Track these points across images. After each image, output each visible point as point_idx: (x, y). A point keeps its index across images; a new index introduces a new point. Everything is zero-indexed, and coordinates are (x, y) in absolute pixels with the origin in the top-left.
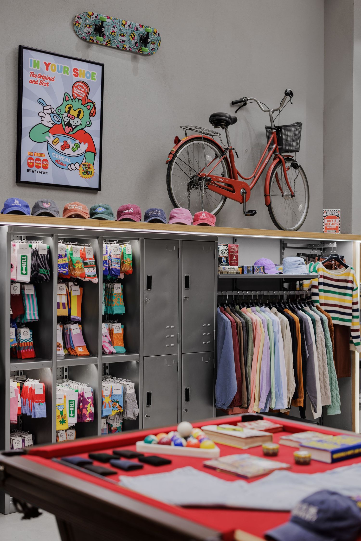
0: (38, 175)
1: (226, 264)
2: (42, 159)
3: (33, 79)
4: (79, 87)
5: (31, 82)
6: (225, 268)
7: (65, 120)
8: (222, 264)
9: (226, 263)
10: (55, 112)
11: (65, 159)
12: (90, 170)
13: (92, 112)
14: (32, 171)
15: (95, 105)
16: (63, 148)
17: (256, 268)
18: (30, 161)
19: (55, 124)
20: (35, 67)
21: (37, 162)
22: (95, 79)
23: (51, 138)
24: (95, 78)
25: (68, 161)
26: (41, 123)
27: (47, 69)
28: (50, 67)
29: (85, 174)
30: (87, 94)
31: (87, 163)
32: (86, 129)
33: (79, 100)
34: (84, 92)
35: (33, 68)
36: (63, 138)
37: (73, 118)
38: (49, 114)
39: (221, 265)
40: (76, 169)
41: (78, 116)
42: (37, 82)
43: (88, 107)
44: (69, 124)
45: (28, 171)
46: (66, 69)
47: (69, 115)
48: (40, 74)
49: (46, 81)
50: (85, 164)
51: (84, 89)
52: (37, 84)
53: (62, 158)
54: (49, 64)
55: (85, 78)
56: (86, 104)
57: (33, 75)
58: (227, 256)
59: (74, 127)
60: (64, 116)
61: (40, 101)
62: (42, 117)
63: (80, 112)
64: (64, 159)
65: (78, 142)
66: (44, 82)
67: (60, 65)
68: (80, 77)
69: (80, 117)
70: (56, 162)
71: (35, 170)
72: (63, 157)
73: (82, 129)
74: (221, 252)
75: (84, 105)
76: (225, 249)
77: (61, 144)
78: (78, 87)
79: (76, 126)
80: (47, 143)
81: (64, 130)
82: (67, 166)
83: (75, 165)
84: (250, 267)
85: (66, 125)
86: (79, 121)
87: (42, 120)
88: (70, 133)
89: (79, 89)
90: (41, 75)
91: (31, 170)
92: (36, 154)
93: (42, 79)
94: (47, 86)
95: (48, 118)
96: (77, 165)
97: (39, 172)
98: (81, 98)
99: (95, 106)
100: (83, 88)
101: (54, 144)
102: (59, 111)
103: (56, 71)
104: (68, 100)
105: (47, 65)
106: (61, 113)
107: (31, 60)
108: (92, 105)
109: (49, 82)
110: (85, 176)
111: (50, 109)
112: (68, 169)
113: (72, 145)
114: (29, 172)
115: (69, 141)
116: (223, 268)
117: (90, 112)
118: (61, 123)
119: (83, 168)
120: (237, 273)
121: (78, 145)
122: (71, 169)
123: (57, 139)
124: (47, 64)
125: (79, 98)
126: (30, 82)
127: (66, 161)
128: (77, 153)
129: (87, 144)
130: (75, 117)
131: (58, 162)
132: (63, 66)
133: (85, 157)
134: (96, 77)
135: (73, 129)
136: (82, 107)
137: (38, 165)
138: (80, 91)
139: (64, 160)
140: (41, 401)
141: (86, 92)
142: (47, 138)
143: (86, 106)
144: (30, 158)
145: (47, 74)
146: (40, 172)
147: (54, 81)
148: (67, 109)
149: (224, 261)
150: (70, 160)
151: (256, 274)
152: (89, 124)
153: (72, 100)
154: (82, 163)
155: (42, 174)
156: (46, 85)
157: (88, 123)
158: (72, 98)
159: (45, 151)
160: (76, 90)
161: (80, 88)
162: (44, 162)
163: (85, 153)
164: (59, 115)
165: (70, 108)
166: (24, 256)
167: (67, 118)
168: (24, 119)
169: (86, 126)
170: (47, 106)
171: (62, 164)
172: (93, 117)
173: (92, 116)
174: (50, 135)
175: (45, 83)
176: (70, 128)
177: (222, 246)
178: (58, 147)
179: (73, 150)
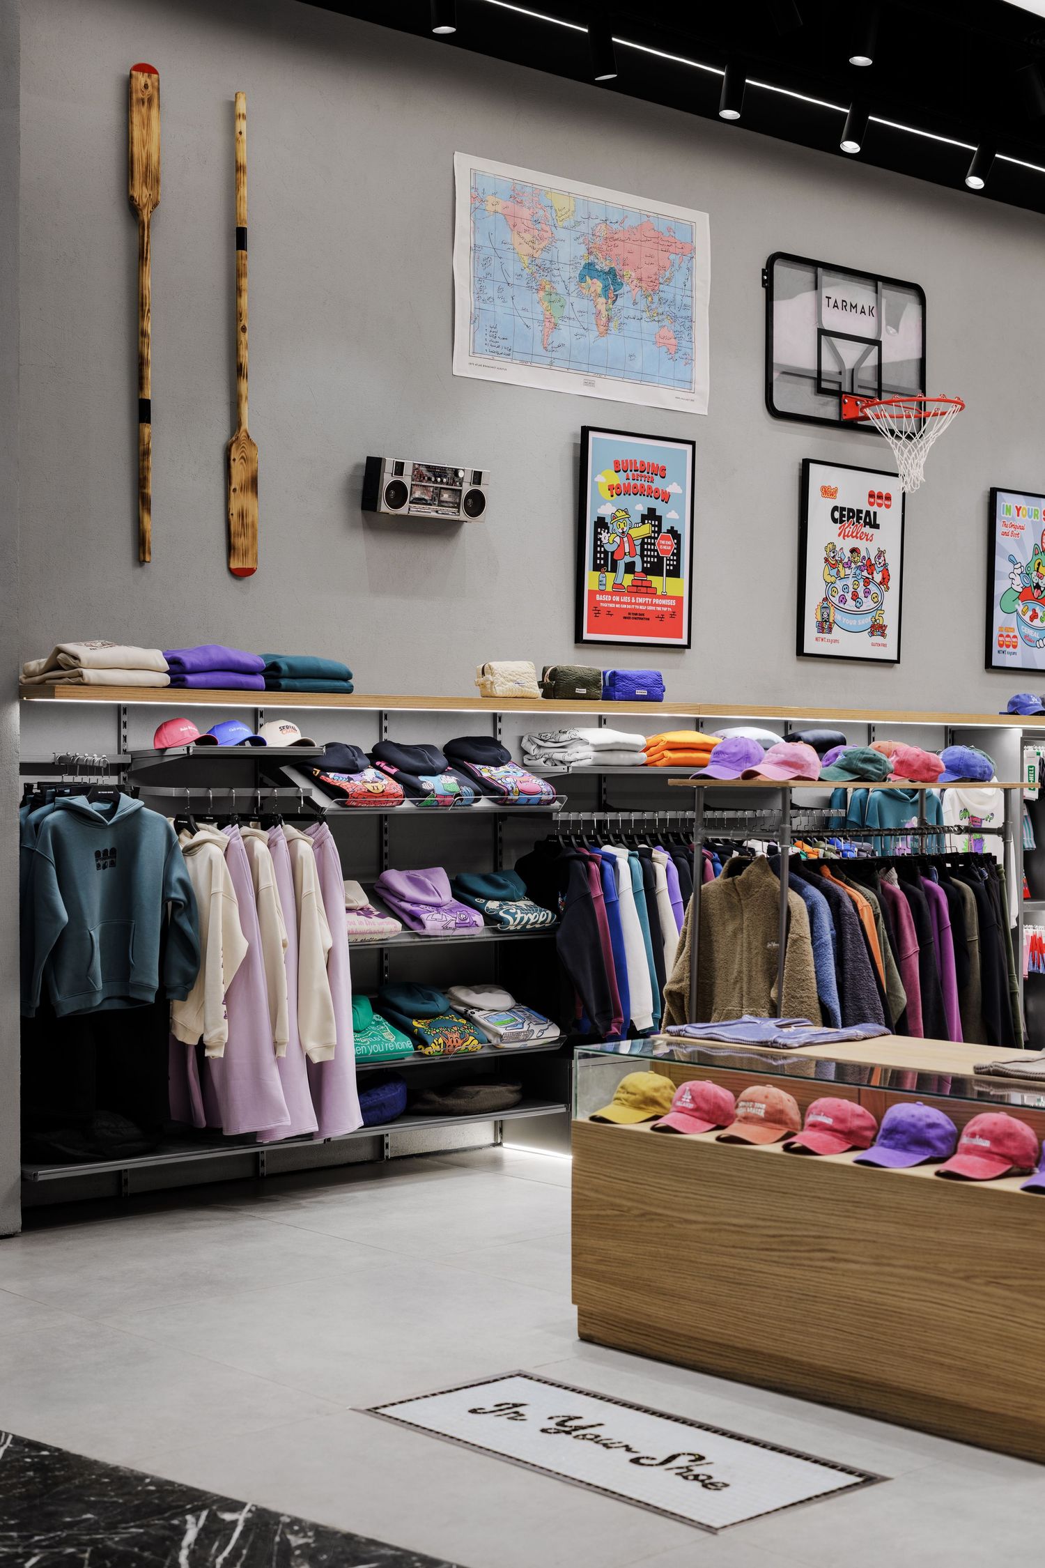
0: (1008, 656)
2: (1012, 634)
3: (1006, 530)
5: (1004, 534)
7: (1034, 580)
10: (1025, 572)
14: (1003, 651)
16: (1032, 618)
18: (1001, 639)
19: (1025, 587)
20: (1007, 514)
21: (1008, 639)
23: (1020, 606)
26: (1012, 587)
27: (1018, 515)
28: (1022, 512)
35: (1005, 515)
36: (1032, 605)
37: (1041, 577)
38: (1020, 575)
42: (1010, 533)
44: (1038, 586)
46: (1036, 512)
47: (1038, 573)
49: (1018, 531)
52: (1010, 536)
53: (1031, 633)
54: (1022, 507)
57: (1006, 525)
59: (1042, 589)
60: (1033, 575)
61: (1012, 560)
62: (1013, 579)
64: (1033, 633)
66: (1015, 532)
67: (1032, 508)
70: (1025, 638)
71: (1006, 651)
72: (1032, 631)
77: (1030, 613)
80: (1018, 613)
81: (1034, 595)
82: (1036, 642)
83: (1043, 641)
87: (1013, 583)
88: (1039, 598)
90: (1013, 523)
92: (1007, 629)
93: (1013, 529)
94: (1019, 537)
95: (1018, 580)
101: (1024, 614)
102: (1029, 569)
103: (1028, 516)
104: (1038, 554)
105: (1019, 509)
106: (1031, 572)
107: (1004, 505)
109: (1021, 532)
111: (1021, 567)
112: (1037, 647)
113: (1040, 614)
114: (1000, 653)
115: (1038, 609)
118: (1031, 585)
122: (1039, 647)
123: (1027, 607)
126: (1002, 535)
130: (1043, 576)
131: (1027, 638)
135: (1042, 592)
137: (1008, 643)
139: (1033, 635)
142: (1017, 606)
144: (1001, 636)
145: (1019, 521)
146: (1010, 653)
147: (1025, 530)
148: (1037, 566)
150: (1038, 634)
153: (1041, 553)
155: (1012, 655)
156: (1017, 536)
158: (1042, 550)
159: (1014, 625)
162: (1014, 640)
164: (1029, 575)
165: (1039, 564)
166: (1031, 767)
167: (1037, 577)
168: (997, 583)
170: (1018, 564)
171: (1030, 641)
174: (1020, 602)
175: (1017, 534)
176: (1040, 591)
178: (1027, 618)
179: (1042, 621)
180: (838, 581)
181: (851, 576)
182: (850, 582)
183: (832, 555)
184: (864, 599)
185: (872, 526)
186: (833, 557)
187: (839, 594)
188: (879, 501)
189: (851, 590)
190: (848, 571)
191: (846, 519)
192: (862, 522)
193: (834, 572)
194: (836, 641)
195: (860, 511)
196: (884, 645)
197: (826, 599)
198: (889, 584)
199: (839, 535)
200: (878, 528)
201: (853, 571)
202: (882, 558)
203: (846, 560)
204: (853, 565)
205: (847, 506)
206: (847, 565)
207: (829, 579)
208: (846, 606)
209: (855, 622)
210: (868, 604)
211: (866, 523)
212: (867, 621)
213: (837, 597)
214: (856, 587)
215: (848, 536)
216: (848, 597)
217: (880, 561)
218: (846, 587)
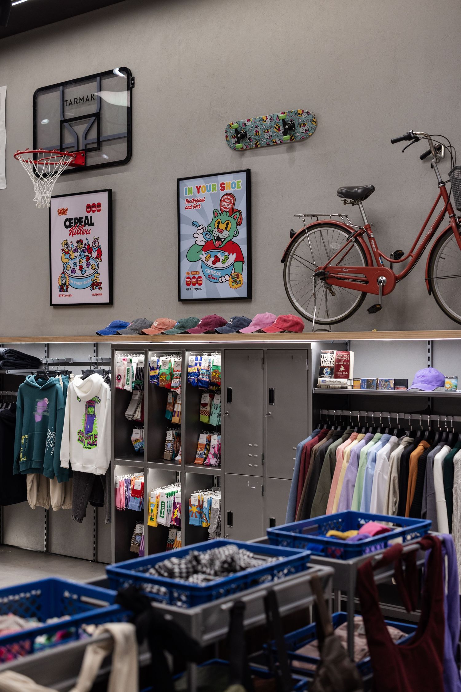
0: (194, 291)
1: (329, 377)
2: (197, 276)
3: (188, 205)
4: (226, 199)
5: (187, 208)
6: (324, 381)
7: (215, 235)
8: (323, 376)
9: (329, 374)
10: (206, 231)
11: (216, 273)
12: (239, 280)
13: (239, 221)
14: (189, 289)
15: (241, 213)
16: (214, 263)
17: (383, 382)
18: (188, 280)
19: (207, 241)
20: (189, 194)
21: (193, 280)
22: (240, 187)
23: (203, 256)
24: (241, 186)
25: (219, 274)
26: (196, 243)
27: (199, 192)
28: (200, 190)
29: (235, 284)
30: (233, 205)
31: (236, 273)
32: (235, 240)
33: (226, 212)
34: (231, 203)
35: (187, 195)
36: (213, 253)
37: (221, 231)
38: (202, 233)
39: (321, 377)
40: (226, 280)
41: (226, 228)
42: (191, 206)
43: (235, 217)
44: (218, 239)
45: (187, 289)
46: (214, 187)
47: (218, 229)
48: (193, 199)
49: (199, 203)
50: (234, 274)
51: (231, 200)
52: (191, 208)
53: (213, 273)
54: (200, 186)
55: (231, 189)
56: (233, 214)
57: (188, 201)
58: (333, 366)
59: (222, 240)
60: (214, 232)
61: (195, 224)
62: (196, 237)
63: (227, 224)
64: (215, 273)
65: (227, 254)
66: (196, 205)
67: (209, 185)
68: (227, 190)
69: (228, 229)
70: (208, 277)
71: (192, 288)
72: (214, 271)
73: (230, 240)
74: (325, 361)
75: (231, 217)
76: (331, 358)
77: (213, 259)
78: (225, 201)
79: (225, 239)
80: (201, 260)
81: (215, 245)
82: (218, 279)
83: (225, 277)
84: (373, 380)
85: (216, 240)
86: (228, 233)
87: (196, 240)
88: (220, 247)
89: (226, 202)
90: (194, 199)
92: (193, 273)
93: (195, 203)
94: (199, 208)
95: (201, 237)
96: (227, 277)
97: (195, 289)
98: (228, 210)
99: (241, 214)
100: (229, 199)
101: (206, 260)
102: (210, 228)
103: (206, 191)
104: (217, 216)
105: (198, 189)
106: (212, 230)
107: (186, 188)
108: (238, 214)
109: (201, 203)
110: (235, 286)
111: (203, 228)
112: (219, 282)
113: (221, 258)
115: (219, 255)
116: (323, 381)
117: (237, 222)
118: (212, 239)
119: (232, 279)
120: (342, 387)
121: (227, 257)
122: (221, 282)
123: (209, 255)
124: (198, 187)
125: (226, 210)
126: (186, 209)
127: (217, 275)
128: (226, 265)
129: (235, 254)
130: (223, 230)
131: (210, 277)
132: (211, 184)
133: (233, 267)
134: (241, 184)
135: (222, 242)
136: (229, 218)
137: (194, 282)
138: (227, 204)
139: (215, 274)
140: (136, 495)
141: (232, 202)
142: (201, 256)
143: (233, 217)
144: (188, 278)
145: (199, 196)
147: (204, 201)
148: (216, 224)
149: (327, 372)
150: (220, 272)
151: (382, 389)
152: (237, 233)
153: (220, 214)
154: (231, 274)
155: (198, 290)
156: (198, 207)
157: (235, 233)
158: (220, 212)
159: (199, 269)
160: (223, 204)
161: (226, 200)
162: (199, 279)
163: (234, 264)
164: (209, 232)
165: (219, 223)
167: (217, 233)
168: (182, 243)
169: (234, 236)
170: (200, 226)
171: (214, 278)
172: (240, 225)
173: (238, 225)
174: (203, 252)
175: (198, 206)
176: (220, 242)
177: (329, 353)
178: (210, 263)
179: (223, 263)
180: (70, 261)
181: (78, 257)
182: (77, 260)
183: (66, 246)
184: (87, 269)
185: (89, 225)
186: (67, 248)
187: (71, 268)
188: (93, 209)
189: (78, 264)
190: (76, 254)
191: (73, 225)
192: (83, 224)
193: (68, 256)
194: (71, 295)
195: (82, 218)
196: (101, 294)
197: (63, 273)
198: (102, 257)
199: (70, 235)
200: (94, 225)
201: (79, 253)
202: (97, 243)
203: (75, 248)
204: (79, 250)
205: (73, 217)
206: (76, 251)
207: (65, 261)
208: (76, 275)
209: (81, 283)
210: (89, 271)
211: (85, 224)
212: (89, 281)
213: (70, 270)
214: (81, 262)
215: (75, 234)
216: (77, 269)
217: (96, 244)
218: (75, 264)
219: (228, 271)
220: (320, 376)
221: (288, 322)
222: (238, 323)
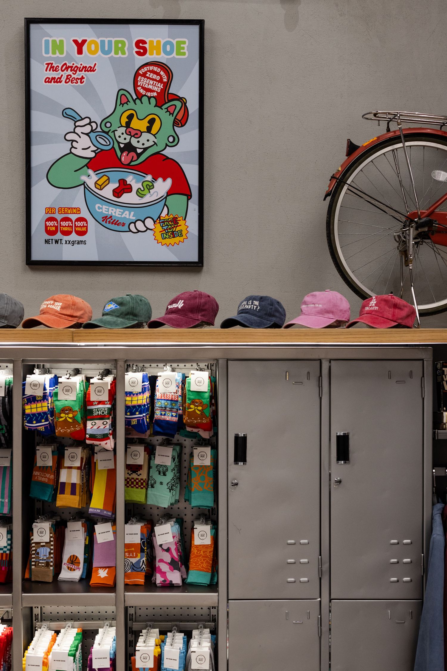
2: (74, 217)
3: (52, 74)
4: (149, 73)
5: (48, 80)
7: (121, 140)
10: (99, 129)
11: (123, 213)
12: (178, 229)
13: (179, 117)
14: (54, 241)
15: (185, 104)
16: (117, 193)
18: (49, 223)
19: (99, 150)
20: (54, 53)
21: (63, 224)
22: (184, 54)
23: (90, 178)
24: (185, 51)
25: (129, 215)
26: (71, 152)
27: (80, 52)
28: (85, 48)
29: (168, 237)
30: (167, 85)
31: (171, 216)
32: (169, 152)
33: (149, 98)
34: (161, 81)
35: (50, 54)
36: (116, 176)
37: (137, 134)
38: (87, 134)
40: (148, 229)
41: (149, 130)
42: (60, 78)
43: (171, 109)
44: (129, 148)
45: (47, 242)
46: (120, 45)
47: (129, 130)
48: (65, 64)
49: (79, 75)
50: (167, 217)
51: (160, 76)
52: (60, 82)
53: (116, 213)
54: (84, 41)
55: (162, 54)
56: (166, 103)
57: (52, 67)
59: (139, 151)
60: (117, 134)
61: (67, 114)
62: (73, 141)
63: (152, 122)
64: (121, 213)
65: (149, 178)
66: (73, 76)
67: (106, 40)
68: (151, 54)
69: (154, 131)
70: (103, 221)
71: (61, 240)
72: (118, 210)
73: (158, 153)
75: (161, 107)
77: (114, 185)
78: (147, 75)
79: (145, 149)
80: (85, 187)
81: (120, 160)
82: (127, 225)
83: (144, 222)
85: (122, 150)
86: (152, 138)
87: (73, 147)
88: (132, 163)
89: (148, 78)
90: (68, 65)
91: (52, 240)
92: (61, 210)
93: (69, 72)
94: (81, 83)
95: (85, 141)
96: (149, 223)
97: (69, 243)
98: (155, 94)
99: (186, 106)
100: (158, 74)
101: (99, 187)
102: (108, 125)
103: (100, 52)
104: (126, 103)
105: (80, 46)
106: (112, 129)
107: (47, 42)
108: (178, 104)
109: (85, 75)
110: (168, 241)
111: (89, 124)
112: (130, 231)
113: (135, 186)
114: (49, 244)
115: (130, 179)
117: (175, 118)
118: (113, 147)
119: (162, 227)
121: (150, 184)
122: (136, 231)
123: (105, 178)
124: (80, 42)
125: (149, 94)
126: (46, 82)
127: (125, 217)
128: (148, 198)
129: (169, 181)
130: (142, 133)
131: (108, 220)
132: (113, 40)
133: (165, 205)
134: (186, 48)
135: (139, 155)
136: (157, 110)
137: (66, 229)
138: (151, 82)
139: (120, 216)
141: (165, 80)
142: (84, 178)
143: (167, 108)
144: (50, 219)
145: (80, 61)
146: (71, 242)
147: (94, 71)
148: (124, 120)
150: (132, 213)
152: (175, 141)
153: (134, 101)
154: (159, 217)
155: (76, 245)
156: (79, 81)
157: (171, 139)
158: (135, 97)
159: (79, 203)
160: (142, 81)
161: (151, 75)
162: (79, 224)
163: (166, 198)
164: (107, 133)
165: (130, 117)
167: (125, 136)
168: (35, 149)
169: (167, 145)
170: (82, 119)
171: (116, 223)
172: (182, 126)
173: (179, 124)
174: (90, 172)
175: (77, 78)
176: (132, 154)
178: (108, 192)
179: (140, 195)
219: (154, 212)
220: (445, 408)
221: (402, 307)
222: (271, 309)
